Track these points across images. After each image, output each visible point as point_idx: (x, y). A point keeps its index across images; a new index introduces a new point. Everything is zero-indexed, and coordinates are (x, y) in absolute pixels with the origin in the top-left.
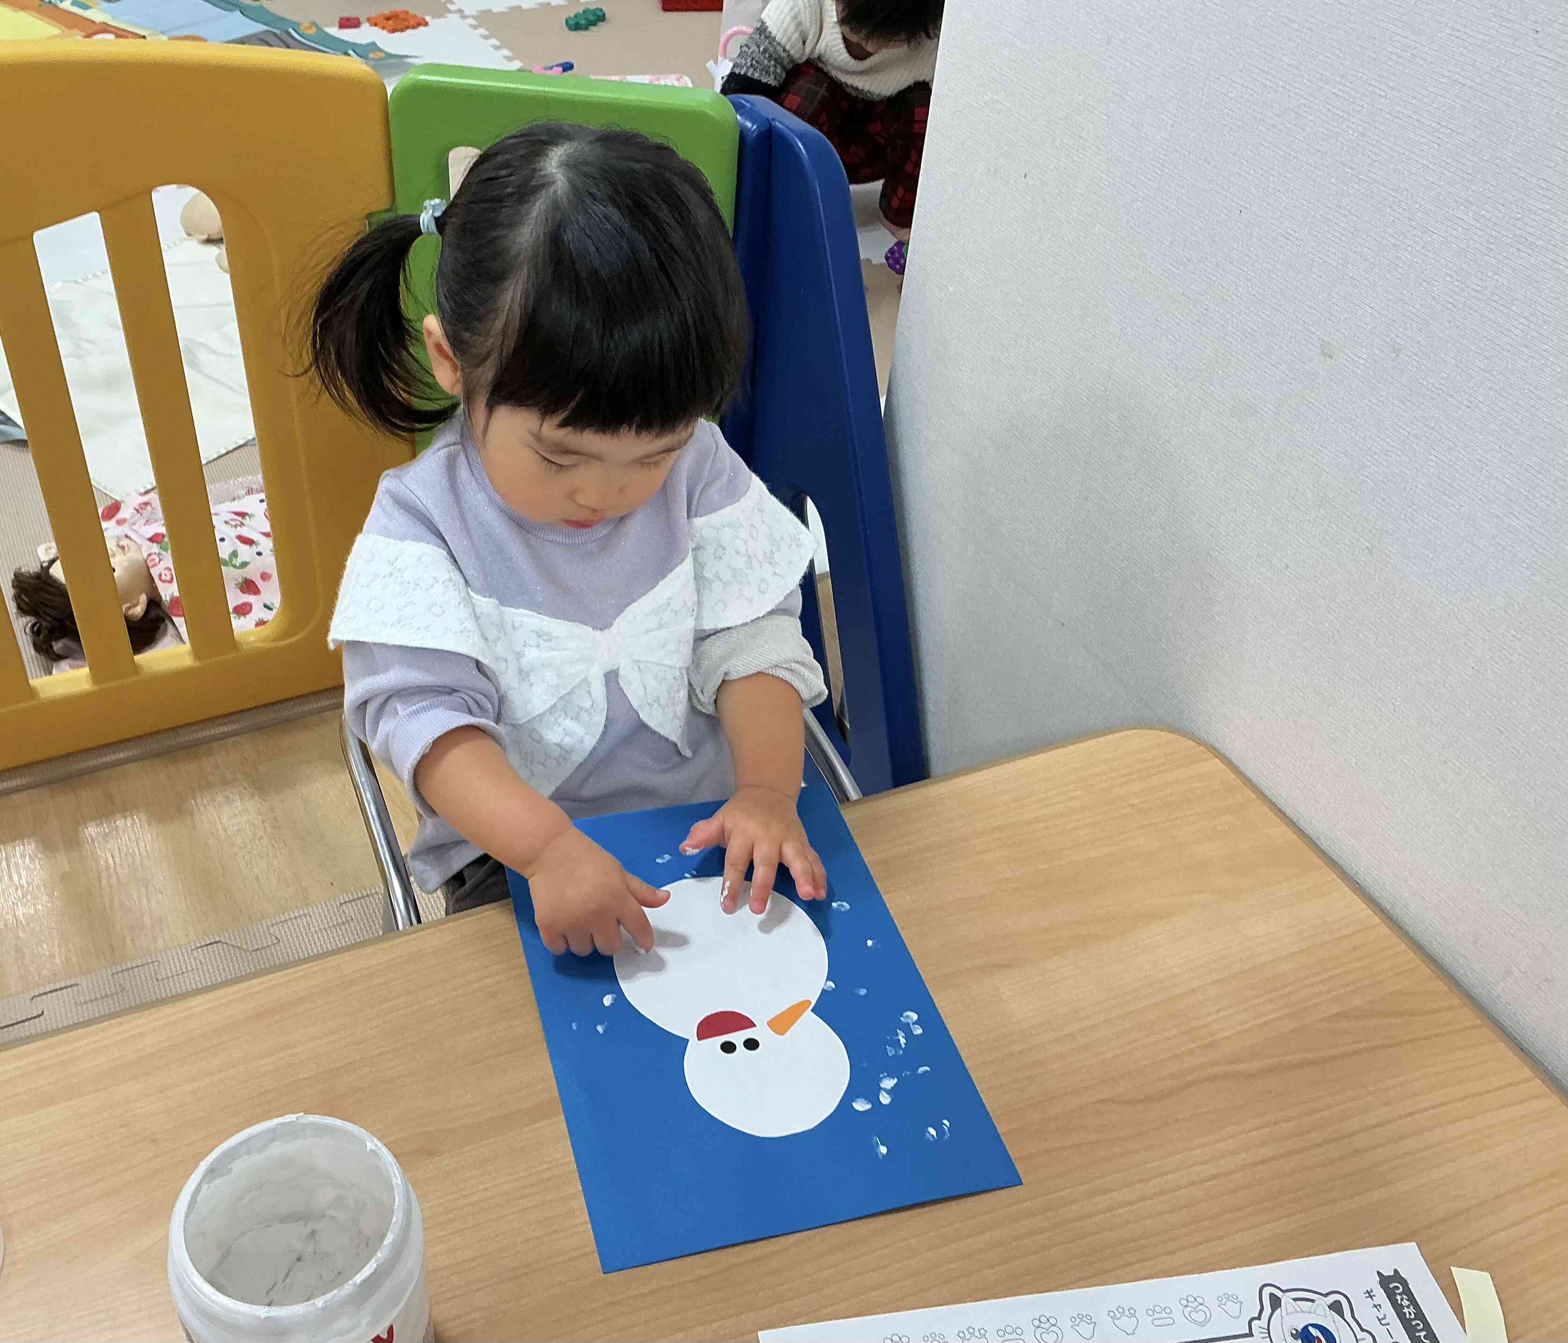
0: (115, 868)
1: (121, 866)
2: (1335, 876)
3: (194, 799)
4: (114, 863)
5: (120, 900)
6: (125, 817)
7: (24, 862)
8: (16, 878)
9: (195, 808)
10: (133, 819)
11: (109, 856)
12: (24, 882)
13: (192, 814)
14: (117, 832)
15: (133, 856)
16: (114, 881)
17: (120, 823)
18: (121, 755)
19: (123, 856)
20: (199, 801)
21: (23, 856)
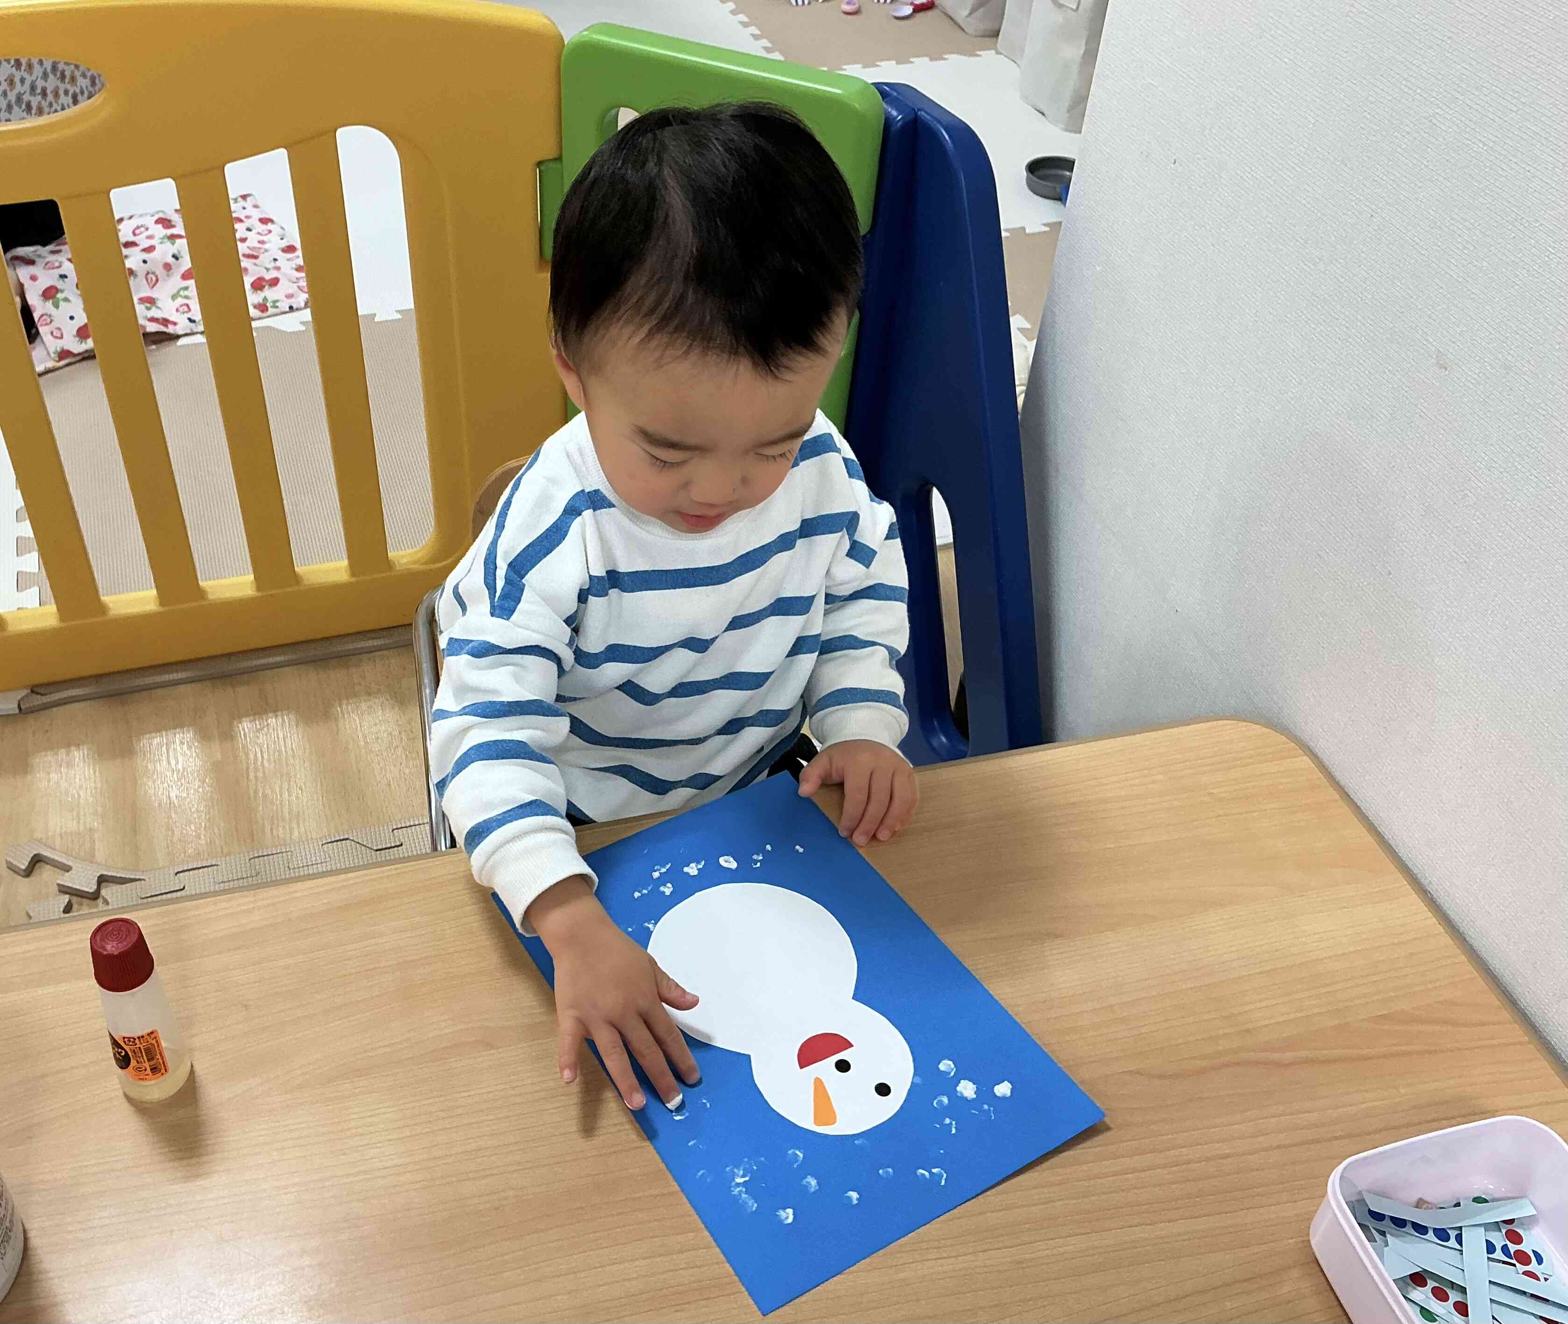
0: (262, 762)
1: (269, 760)
2: (1405, 882)
3: (341, 706)
4: (262, 757)
5: (263, 793)
6: (276, 717)
7: (182, 749)
8: (173, 762)
9: (340, 715)
10: (283, 720)
11: (258, 750)
12: (180, 767)
13: (336, 719)
14: (268, 729)
15: (280, 752)
16: (260, 775)
17: (272, 721)
18: (278, 659)
19: (271, 753)
20: (344, 707)
21: (182, 743)
